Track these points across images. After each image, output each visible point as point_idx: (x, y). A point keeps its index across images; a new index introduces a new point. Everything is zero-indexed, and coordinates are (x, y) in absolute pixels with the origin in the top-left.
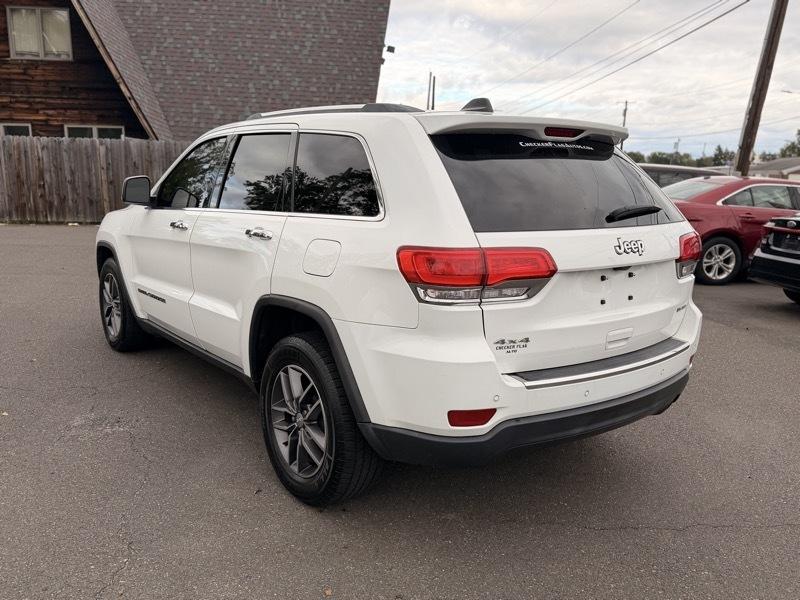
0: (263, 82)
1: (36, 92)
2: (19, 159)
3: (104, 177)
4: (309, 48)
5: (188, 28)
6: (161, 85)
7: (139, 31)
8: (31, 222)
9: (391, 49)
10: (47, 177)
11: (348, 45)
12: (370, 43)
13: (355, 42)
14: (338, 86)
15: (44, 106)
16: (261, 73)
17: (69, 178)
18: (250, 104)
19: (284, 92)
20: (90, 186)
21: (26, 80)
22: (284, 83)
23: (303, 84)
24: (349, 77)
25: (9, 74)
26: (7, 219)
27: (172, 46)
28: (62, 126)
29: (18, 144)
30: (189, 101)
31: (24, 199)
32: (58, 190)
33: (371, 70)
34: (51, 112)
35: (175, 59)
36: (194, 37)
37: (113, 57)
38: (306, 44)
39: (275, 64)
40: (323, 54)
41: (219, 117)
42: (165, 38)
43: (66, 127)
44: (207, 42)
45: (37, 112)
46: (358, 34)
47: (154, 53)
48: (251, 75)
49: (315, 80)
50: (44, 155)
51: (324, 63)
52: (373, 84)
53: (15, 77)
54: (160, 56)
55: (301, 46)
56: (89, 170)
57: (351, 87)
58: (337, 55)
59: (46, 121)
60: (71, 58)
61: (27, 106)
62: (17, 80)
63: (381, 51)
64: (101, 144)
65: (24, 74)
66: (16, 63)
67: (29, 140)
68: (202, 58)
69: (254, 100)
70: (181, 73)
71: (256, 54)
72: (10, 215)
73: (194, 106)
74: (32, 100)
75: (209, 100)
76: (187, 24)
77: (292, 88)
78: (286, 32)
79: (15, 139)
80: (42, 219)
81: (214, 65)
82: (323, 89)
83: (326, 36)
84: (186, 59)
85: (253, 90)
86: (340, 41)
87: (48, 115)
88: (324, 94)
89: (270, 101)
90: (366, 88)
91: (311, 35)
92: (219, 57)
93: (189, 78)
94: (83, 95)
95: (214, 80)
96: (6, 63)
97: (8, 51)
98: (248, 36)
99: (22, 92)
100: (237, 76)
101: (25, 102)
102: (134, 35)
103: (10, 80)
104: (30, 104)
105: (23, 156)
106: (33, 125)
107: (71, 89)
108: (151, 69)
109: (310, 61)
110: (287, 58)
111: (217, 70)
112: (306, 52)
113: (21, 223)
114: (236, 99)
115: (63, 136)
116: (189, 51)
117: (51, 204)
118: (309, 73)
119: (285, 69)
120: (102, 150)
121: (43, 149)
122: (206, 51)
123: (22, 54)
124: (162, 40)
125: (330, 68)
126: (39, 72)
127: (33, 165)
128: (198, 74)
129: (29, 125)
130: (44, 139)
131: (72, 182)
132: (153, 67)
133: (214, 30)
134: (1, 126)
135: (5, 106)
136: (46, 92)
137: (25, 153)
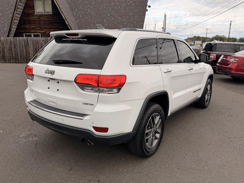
0: (109, 19)
1: (42, 24)
2: (36, 44)
4: (123, 7)
5: (87, 3)
6: (78, 21)
7: (72, 4)
9: (149, 7)
11: (136, 6)
12: (143, 5)
13: (138, 5)
14: (132, 19)
15: (44, 28)
16: (108, 16)
19: (115, 22)
21: (39, 21)
22: (115, 19)
23: (121, 19)
24: (136, 16)
25: (34, 19)
27: (82, 9)
28: (49, 34)
29: (36, 40)
30: (86, 25)
33: (143, 13)
34: (46, 30)
35: (82, 13)
36: (88, 6)
37: (63, 13)
38: (123, 6)
39: (112, 13)
40: (128, 9)
42: (80, 6)
44: (92, 7)
45: (42, 30)
46: (139, 2)
47: (76, 11)
48: (105, 17)
49: (125, 17)
50: (43, 43)
51: (128, 12)
52: (143, 18)
53: (36, 20)
54: (78, 12)
55: (120, 7)
57: (136, 19)
58: (132, 9)
59: (45, 32)
60: (52, 14)
61: (39, 28)
62: (37, 21)
63: (146, 7)
65: (39, 19)
66: (37, 15)
67: (40, 38)
68: (91, 12)
69: (106, 25)
70: (84, 17)
71: (107, 10)
74: (41, 26)
75: (93, 25)
76: (86, 1)
77: (118, 20)
78: (116, 3)
81: (94, 14)
82: (127, 20)
83: (129, 3)
84: (86, 13)
85: (106, 22)
86: (133, 5)
87: (45, 31)
88: (127, 22)
90: (141, 19)
91: (124, 3)
92: (96, 11)
93: (87, 18)
94: (56, 24)
95: (94, 18)
96: (34, 15)
97: (34, 12)
98: (105, 4)
99: (38, 24)
100: (101, 17)
102: (70, 5)
103: (35, 21)
104: (40, 27)
106: (41, 34)
107: (52, 23)
108: (75, 16)
109: (123, 12)
110: (116, 11)
111: (95, 15)
112: (122, 9)
115: (49, 37)
116: (87, 10)
118: (123, 15)
119: (115, 14)
121: (43, 41)
122: (92, 10)
123: (39, 13)
124: (79, 7)
125: (130, 13)
126: (43, 18)
128: (89, 17)
129: (40, 34)
130: (44, 38)
132: (76, 15)
133: (94, 3)
134: (32, 34)
135: (33, 28)
136: (45, 24)
137: (38, 42)
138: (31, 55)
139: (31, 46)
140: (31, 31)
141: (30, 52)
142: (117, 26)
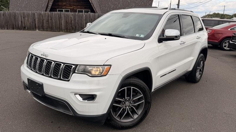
1: (71, 2)
2: (67, 17)
3: (85, 22)
8: (69, 32)
10: (73, 22)
15: (73, 5)
17: (77, 22)
18: (120, 4)
20: (81, 24)
26: (64, 31)
28: (76, 10)
31: (68, 27)
32: (75, 25)
41: (112, 7)
43: (77, 10)
45: (71, 6)
50: (72, 17)
56: (81, 20)
61: (69, 5)
64: (84, 14)
67: (69, 13)
69: (121, 3)
72: (65, 30)
73: (107, 5)
79: (66, 13)
80: (71, 31)
87: (73, 7)
89: (125, 3)
94: (82, 2)
101: (69, 4)
104: (70, 4)
105: (68, 17)
106: (70, 10)
107: (79, 1)
113: (67, 32)
114: (117, 3)
115: (77, 12)
117: (73, 28)
120: (84, 16)
121: (72, 15)
127: (70, 19)
130: (72, 13)
131: (78, 23)
134: (64, 10)
135: (65, 5)
136: (74, 2)
137: (68, 16)
138: (63, 26)
139: (63, 19)
140: (63, 7)
141: (62, 23)
142: (130, 4)
